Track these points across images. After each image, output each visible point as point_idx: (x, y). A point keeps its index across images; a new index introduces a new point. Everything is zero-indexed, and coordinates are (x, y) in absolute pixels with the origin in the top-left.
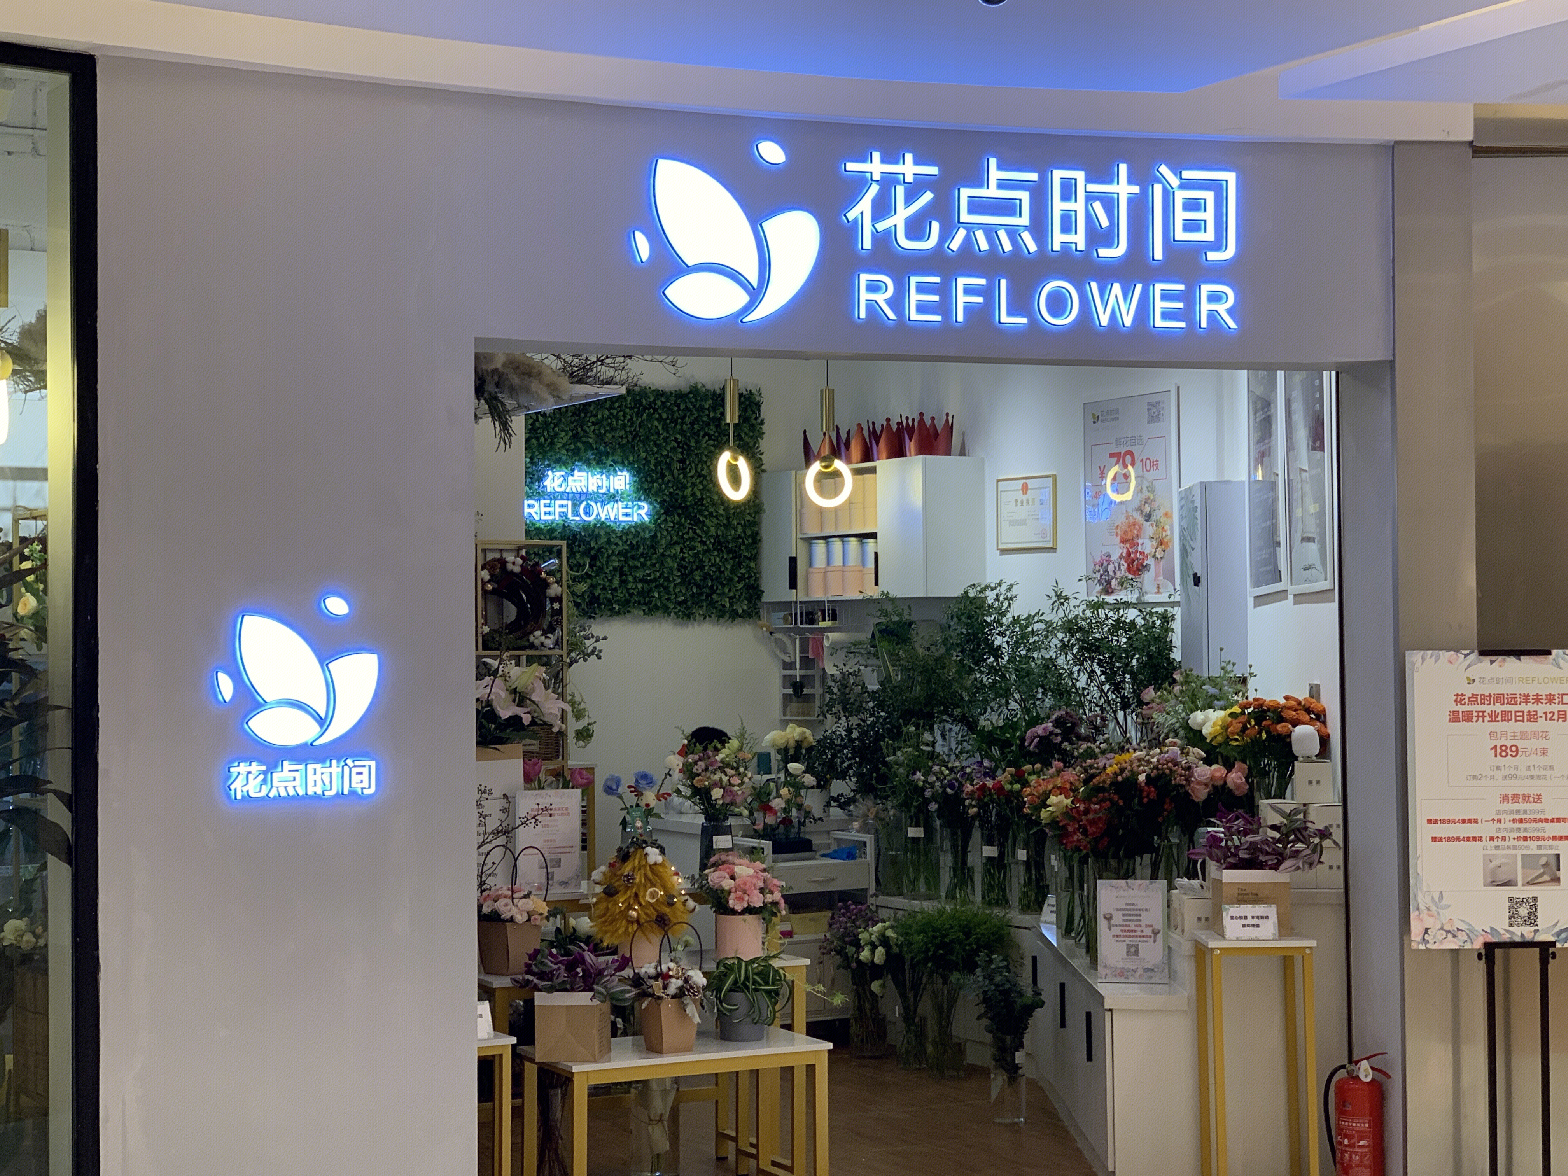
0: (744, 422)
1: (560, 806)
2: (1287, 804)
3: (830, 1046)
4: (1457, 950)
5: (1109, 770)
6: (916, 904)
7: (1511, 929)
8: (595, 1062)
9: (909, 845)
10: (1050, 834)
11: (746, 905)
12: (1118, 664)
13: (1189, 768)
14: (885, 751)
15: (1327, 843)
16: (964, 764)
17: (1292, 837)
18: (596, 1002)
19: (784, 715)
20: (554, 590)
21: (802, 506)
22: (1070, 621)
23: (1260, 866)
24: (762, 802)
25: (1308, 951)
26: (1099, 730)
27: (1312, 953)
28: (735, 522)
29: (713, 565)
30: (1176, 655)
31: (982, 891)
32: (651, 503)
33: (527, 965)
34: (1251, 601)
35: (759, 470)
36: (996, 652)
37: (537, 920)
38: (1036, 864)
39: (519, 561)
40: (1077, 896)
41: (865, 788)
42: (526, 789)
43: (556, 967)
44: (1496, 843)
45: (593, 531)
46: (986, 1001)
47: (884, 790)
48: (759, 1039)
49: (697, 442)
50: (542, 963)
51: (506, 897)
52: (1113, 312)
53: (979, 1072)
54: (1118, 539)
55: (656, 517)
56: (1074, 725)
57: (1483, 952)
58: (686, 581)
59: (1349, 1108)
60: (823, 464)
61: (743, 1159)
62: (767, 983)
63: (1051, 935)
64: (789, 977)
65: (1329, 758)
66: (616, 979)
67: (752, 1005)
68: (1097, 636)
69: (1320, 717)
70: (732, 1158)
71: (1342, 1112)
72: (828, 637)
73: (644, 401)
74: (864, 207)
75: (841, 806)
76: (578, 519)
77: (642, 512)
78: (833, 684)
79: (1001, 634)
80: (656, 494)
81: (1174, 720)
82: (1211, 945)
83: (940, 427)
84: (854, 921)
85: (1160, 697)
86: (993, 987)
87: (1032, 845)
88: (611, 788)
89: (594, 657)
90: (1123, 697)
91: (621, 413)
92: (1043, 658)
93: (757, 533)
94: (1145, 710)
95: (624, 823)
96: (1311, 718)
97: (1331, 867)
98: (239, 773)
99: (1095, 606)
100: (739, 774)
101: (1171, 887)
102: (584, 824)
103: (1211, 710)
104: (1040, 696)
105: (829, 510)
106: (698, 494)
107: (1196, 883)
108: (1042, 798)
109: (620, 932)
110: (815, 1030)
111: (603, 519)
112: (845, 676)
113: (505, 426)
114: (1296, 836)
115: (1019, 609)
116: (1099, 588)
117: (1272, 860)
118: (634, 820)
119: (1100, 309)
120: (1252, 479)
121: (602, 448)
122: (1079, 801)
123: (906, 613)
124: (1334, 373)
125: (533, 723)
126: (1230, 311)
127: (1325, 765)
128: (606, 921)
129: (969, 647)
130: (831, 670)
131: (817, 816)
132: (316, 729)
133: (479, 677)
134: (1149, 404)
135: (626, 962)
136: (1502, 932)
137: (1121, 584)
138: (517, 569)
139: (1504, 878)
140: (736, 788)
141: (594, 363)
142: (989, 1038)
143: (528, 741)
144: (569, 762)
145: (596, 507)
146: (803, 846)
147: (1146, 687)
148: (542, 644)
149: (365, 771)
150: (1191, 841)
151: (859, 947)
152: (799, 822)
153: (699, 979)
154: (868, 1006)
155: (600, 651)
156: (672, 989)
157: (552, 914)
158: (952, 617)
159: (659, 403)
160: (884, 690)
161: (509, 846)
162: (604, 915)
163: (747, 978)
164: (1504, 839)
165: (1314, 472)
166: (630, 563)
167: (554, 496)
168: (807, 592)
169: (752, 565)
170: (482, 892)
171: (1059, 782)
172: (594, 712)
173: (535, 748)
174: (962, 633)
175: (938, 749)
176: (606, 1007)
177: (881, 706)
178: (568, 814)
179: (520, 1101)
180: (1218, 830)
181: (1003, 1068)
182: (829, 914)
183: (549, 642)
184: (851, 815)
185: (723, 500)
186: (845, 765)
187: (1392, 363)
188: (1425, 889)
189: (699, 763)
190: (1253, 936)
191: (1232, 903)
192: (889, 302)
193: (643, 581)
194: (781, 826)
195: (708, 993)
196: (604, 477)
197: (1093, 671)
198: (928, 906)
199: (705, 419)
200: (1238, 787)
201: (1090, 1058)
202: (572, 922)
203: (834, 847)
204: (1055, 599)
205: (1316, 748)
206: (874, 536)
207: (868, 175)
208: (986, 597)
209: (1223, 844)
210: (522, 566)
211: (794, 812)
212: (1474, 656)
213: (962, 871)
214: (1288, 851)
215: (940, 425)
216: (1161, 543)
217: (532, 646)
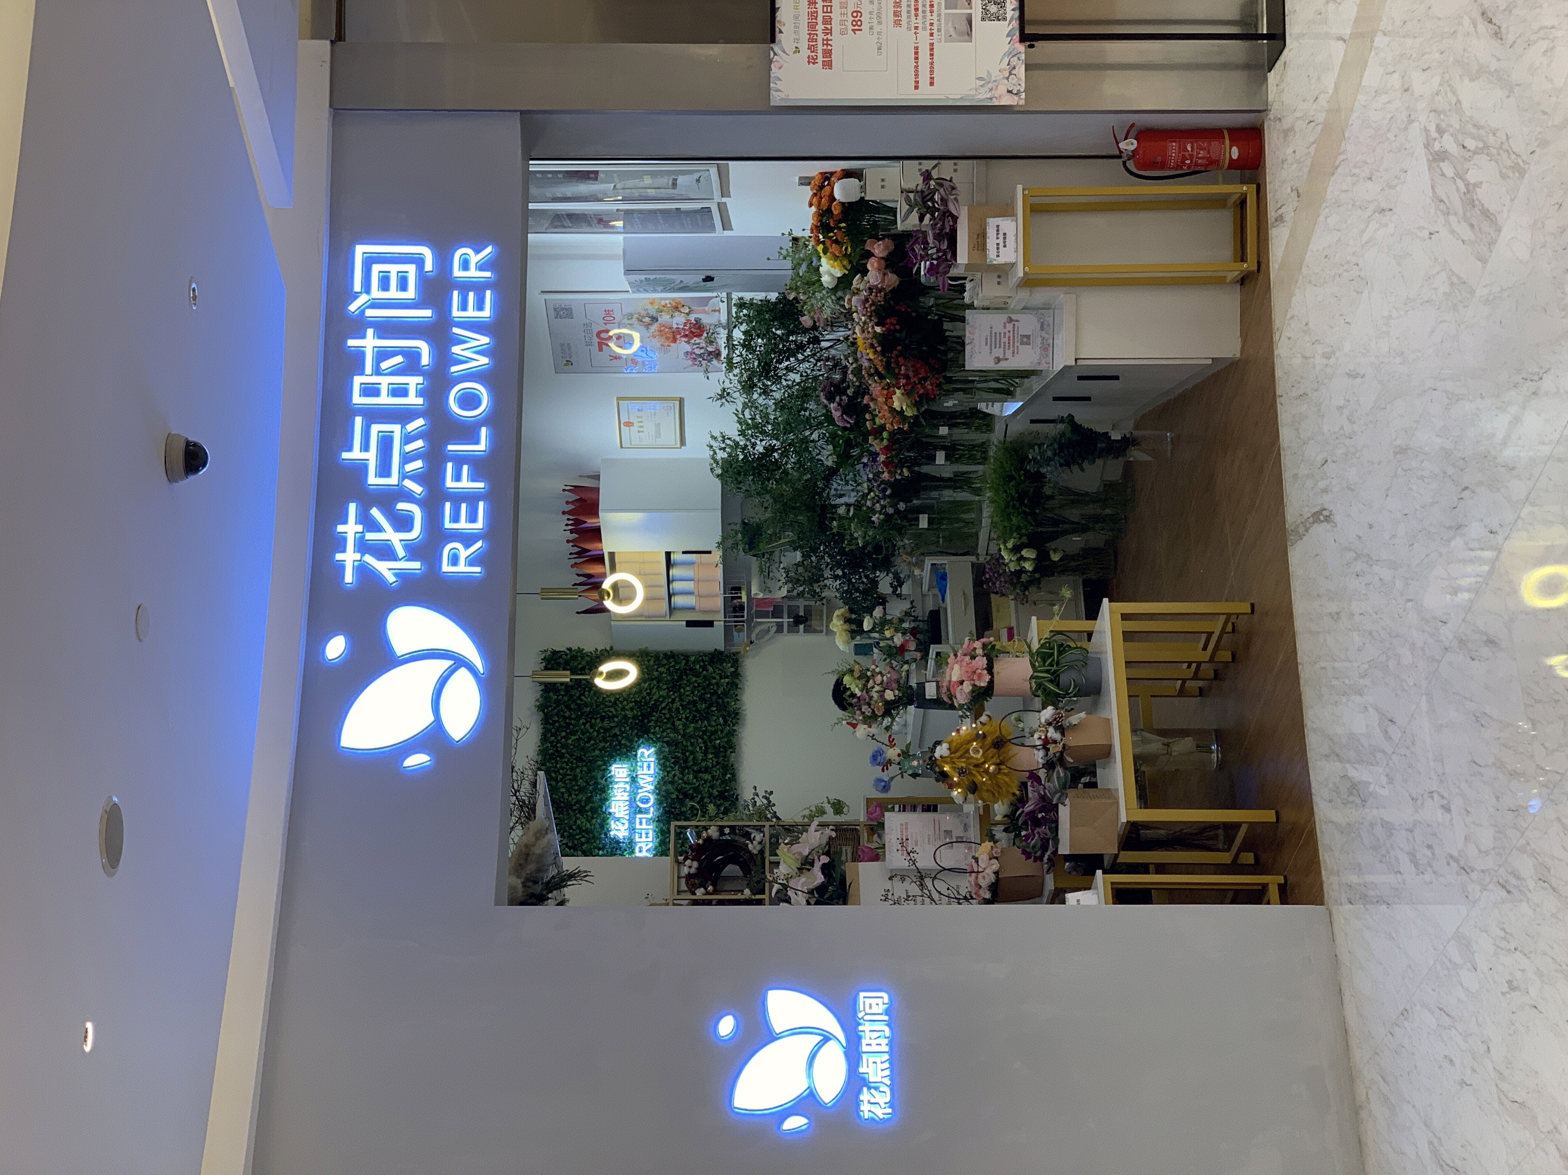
0: (569, 665)
1: (899, 830)
2: (902, 208)
3: (1105, 600)
4: (1026, 65)
5: (871, 356)
6: (986, 522)
7: (1008, 19)
8: (1118, 803)
9: (935, 527)
10: (926, 407)
11: (985, 672)
12: (781, 346)
13: (870, 289)
14: (854, 547)
15: (935, 174)
16: (865, 478)
17: (930, 204)
18: (1067, 802)
19: (822, 632)
20: (713, 832)
21: (642, 616)
22: (743, 387)
23: (954, 231)
24: (896, 653)
25: (1026, 192)
26: (837, 364)
27: (1028, 189)
28: (656, 673)
29: (693, 692)
30: (773, 296)
31: (975, 464)
32: (639, 746)
33: (1035, 861)
34: (727, 233)
35: (611, 652)
36: (770, 450)
37: (997, 851)
38: (951, 418)
39: (688, 862)
40: (979, 386)
41: (886, 564)
42: (884, 860)
43: (1037, 836)
44: (935, 31)
45: (663, 796)
46: (1068, 465)
47: (887, 548)
48: (1099, 664)
49: (586, 705)
50: (1034, 847)
51: (977, 878)
52: (477, 353)
53: (1128, 469)
54: (672, 345)
55: (650, 742)
56: (832, 384)
57: (1028, 43)
58: (706, 716)
59: (1159, 159)
60: (606, 597)
61: (1201, 674)
62: (1052, 654)
63: (1011, 407)
64: (1047, 635)
65: (862, 170)
66: (1047, 784)
67: (1071, 667)
68: (756, 364)
69: (827, 177)
70: (1201, 683)
71: (1163, 166)
72: (756, 594)
73: (551, 751)
74: (385, 569)
75: (901, 584)
76: (652, 809)
77: (647, 753)
78: (795, 591)
79: (754, 445)
80: (631, 741)
81: (829, 300)
82: (1021, 274)
83: (575, 497)
84: (1000, 575)
85: (809, 312)
86: (1057, 458)
87: (935, 422)
88: (885, 787)
89: (771, 798)
90: (809, 342)
91: (561, 771)
92: (775, 410)
93: (665, 654)
94: (821, 324)
95: (915, 775)
96: (828, 184)
97: (955, 170)
98: (869, 1111)
99: (730, 365)
100: (873, 675)
101: (971, 306)
102: (914, 809)
103: (821, 269)
104: (807, 414)
105: (646, 593)
106: (631, 705)
107: (968, 286)
108: (895, 414)
109: (1007, 780)
110: (1092, 613)
111: (653, 787)
112: (789, 580)
113: (571, 876)
114: (928, 200)
115: (733, 430)
116: (715, 362)
117: (949, 222)
118: (911, 767)
119: (474, 364)
120: (622, 230)
121: (591, 788)
122: (898, 383)
123: (734, 527)
124: (531, 162)
125: (827, 853)
126: (477, 252)
127: (868, 173)
128: (999, 792)
129: (765, 475)
130: (784, 592)
131: (909, 606)
132: (832, 1044)
133: (788, 901)
134: (556, 318)
135: (1033, 776)
136: (1011, 27)
137: (711, 343)
138: (695, 864)
139: (964, 26)
140: (885, 678)
141: (517, 798)
142: (1099, 462)
143: (843, 858)
144: (862, 820)
145: (641, 794)
146: (935, 619)
147: (800, 323)
148: (760, 843)
149: (868, 1001)
150: (932, 288)
151: (1022, 571)
152: (914, 621)
153: (1048, 712)
154: (1073, 564)
155: (766, 792)
156: (1057, 736)
157: (992, 838)
158: (740, 488)
159: (552, 738)
160: (801, 547)
161: (933, 876)
162: (993, 794)
163: (1048, 671)
164: (932, 24)
165: (616, 179)
166: (691, 763)
167: (632, 829)
168: (717, 612)
169: (693, 659)
170: (972, 898)
171: (881, 399)
172: (819, 798)
173: (849, 849)
174: (753, 480)
175: (852, 500)
176: (1071, 792)
177: (814, 550)
178: (907, 823)
179: (1151, 867)
180: (924, 266)
181: (1125, 450)
182: (992, 596)
183: (758, 837)
184: (909, 576)
185: (637, 684)
186: (865, 580)
187: (522, 112)
188: (974, 92)
189: (863, 710)
190: (1013, 238)
191: (985, 256)
192: (467, 547)
193: (705, 753)
194: (918, 636)
195: (1061, 705)
196: (615, 786)
197: (787, 368)
198: (987, 512)
199: (566, 698)
200: (886, 247)
201: (1116, 378)
202: (999, 818)
203: (936, 591)
204: (724, 400)
205: (854, 181)
206: (668, 554)
207: (356, 563)
208: (722, 458)
209: (935, 262)
210: (692, 860)
211: (906, 625)
212: (776, 48)
213: (958, 482)
214: (942, 208)
215: (573, 497)
216: (676, 308)
217: (762, 852)
